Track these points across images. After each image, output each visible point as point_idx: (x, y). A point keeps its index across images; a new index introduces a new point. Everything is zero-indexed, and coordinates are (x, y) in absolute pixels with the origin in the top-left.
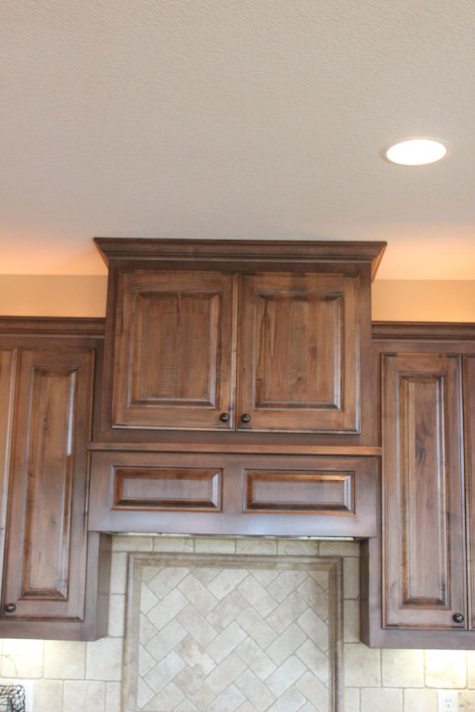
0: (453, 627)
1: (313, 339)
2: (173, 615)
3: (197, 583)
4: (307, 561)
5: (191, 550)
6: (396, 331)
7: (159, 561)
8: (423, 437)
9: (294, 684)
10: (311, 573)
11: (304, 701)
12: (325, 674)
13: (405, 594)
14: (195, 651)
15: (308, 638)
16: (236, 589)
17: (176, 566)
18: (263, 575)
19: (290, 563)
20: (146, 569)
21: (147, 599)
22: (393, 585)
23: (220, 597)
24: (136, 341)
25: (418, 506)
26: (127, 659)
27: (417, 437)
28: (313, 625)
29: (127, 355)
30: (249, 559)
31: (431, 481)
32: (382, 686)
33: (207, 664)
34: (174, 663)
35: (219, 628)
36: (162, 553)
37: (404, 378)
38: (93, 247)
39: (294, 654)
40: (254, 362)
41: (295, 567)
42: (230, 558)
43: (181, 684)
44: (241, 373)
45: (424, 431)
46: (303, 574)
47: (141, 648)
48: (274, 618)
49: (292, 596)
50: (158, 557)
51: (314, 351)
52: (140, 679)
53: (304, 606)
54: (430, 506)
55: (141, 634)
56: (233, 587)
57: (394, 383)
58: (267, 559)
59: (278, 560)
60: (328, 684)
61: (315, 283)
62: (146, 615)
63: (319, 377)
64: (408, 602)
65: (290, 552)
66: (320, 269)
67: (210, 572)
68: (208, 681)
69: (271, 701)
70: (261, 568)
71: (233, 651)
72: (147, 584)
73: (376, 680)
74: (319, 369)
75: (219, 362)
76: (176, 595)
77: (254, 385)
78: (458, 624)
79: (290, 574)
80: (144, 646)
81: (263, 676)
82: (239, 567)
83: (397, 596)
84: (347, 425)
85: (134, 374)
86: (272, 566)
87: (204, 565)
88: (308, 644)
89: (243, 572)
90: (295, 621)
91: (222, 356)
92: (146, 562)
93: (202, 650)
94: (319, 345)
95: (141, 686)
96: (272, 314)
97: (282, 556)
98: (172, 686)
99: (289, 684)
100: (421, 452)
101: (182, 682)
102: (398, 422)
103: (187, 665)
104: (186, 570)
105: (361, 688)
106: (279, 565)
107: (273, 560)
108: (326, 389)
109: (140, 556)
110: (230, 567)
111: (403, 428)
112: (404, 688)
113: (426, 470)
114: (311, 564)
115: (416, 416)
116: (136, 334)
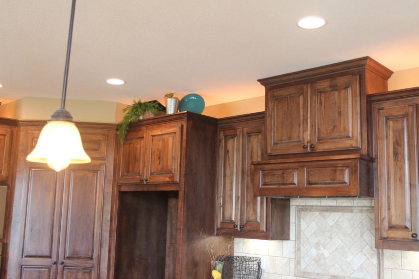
0: (413, 240)
1: (339, 108)
2: (313, 232)
3: (322, 218)
4: (365, 208)
5: (319, 204)
6: (383, 97)
7: (307, 209)
8: (397, 147)
9: (362, 265)
10: (368, 214)
11: (366, 273)
12: (375, 261)
13: (389, 222)
14: (321, 248)
15: (368, 244)
16: (337, 221)
17: (313, 211)
18: (348, 215)
19: (358, 209)
20: (303, 213)
21: (303, 225)
22: (384, 219)
23: (331, 225)
24: (274, 119)
25: (395, 180)
26: (298, 250)
27: (394, 147)
28: (370, 238)
29: (271, 125)
30: (341, 208)
31: (402, 168)
32: (402, 269)
33: (327, 254)
34: (314, 252)
35: (331, 238)
36: (307, 206)
37: (387, 119)
38: (259, 83)
39: (361, 251)
40: (317, 121)
41: (361, 211)
42: (333, 208)
43: (316, 262)
44: (312, 126)
45: (398, 144)
46: (365, 215)
47: (301, 246)
48: (353, 235)
49: (360, 224)
50: (306, 208)
51: (340, 113)
52: (301, 258)
53: (366, 229)
54: (401, 180)
55: (302, 240)
56: (335, 221)
57: (383, 122)
58: (348, 208)
59: (353, 208)
60: (376, 266)
61: (341, 81)
62: (303, 232)
63: (342, 124)
64: (391, 227)
65: (359, 205)
67: (326, 214)
68: (327, 261)
69: (352, 271)
70: (347, 212)
71: (336, 249)
72: (303, 219)
73: (399, 265)
74: (342, 121)
75: (303, 123)
76: (314, 223)
77: (317, 131)
79: (359, 215)
80: (303, 245)
81: (349, 260)
82: (338, 211)
83: (386, 224)
84: (355, 145)
85: (274, 133)
86: (351, 211)
87: (324, 211)
88: (368, 247)
89: (340, 214)
90: (362, 236)
91: (305, 120)
92: (302, 210)
93: (324, 248)
94: (342, 109)
95: (302, 261)
96: (323, 99)
97: (355, 207)
98: (313, 261)
99: (359, 265)
100: (396, 154)
101: (318, 260)
102: (385, 140)
103: (319, 253)
104: (318, 213)
105: (392, 269)
106: (354, 211)
107: (350, 208)
108: (345, 129)
109: (299, 207)
110: (334, 211)
111: (387, 144)
112: (413, 271)
113: (399, 163)
114: (368, 210)
115: (393, 138)
116: (274, 116)
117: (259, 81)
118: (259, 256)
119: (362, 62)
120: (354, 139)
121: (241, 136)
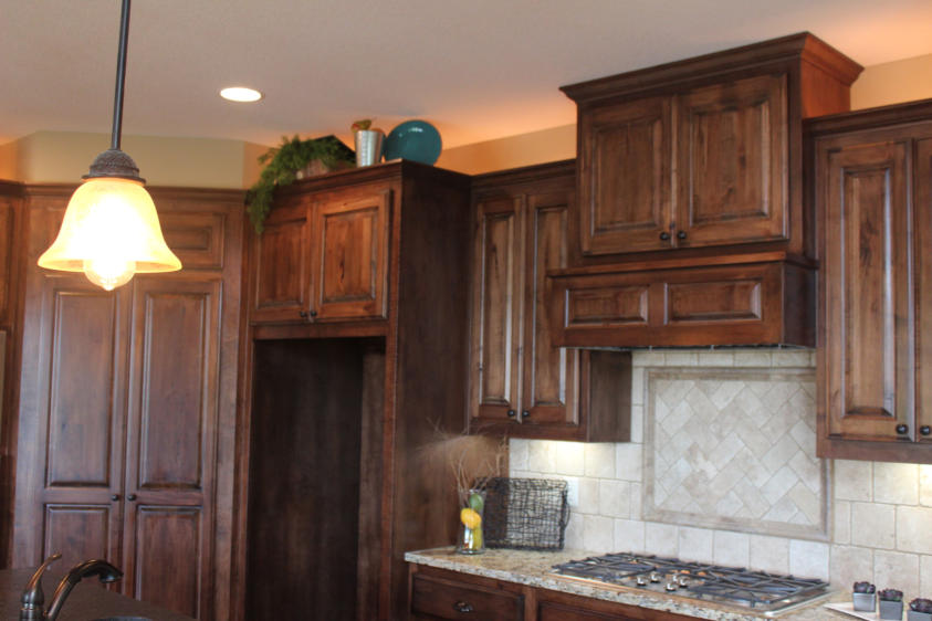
0: (898, 438)
1: (742, 149)
2: (682, 424)
3: (702, 394)
4: (797, 372)
5: (695, 363)
6: (838, 125)
7: (668, 374)
8: (868, 236)
9: (787, 494)
10: (804, 384)
11: (796, 510)
12: (816, 485)
13: (849, 401)
14: (700, 459)
15: (800, 448)
16: (734, 401)
17: (684, 379)
18: (758, 387)
19: (781, 374)
20: (659, 383)
21: (661, 409)
22: (836, 393)
23: (721, 408)
24: (597, 174)
25: (863, 308)
26: (649, 463)
27: (862, 237)
28: (805, 436)
29: (590, 187)
30: (744, 371)
31: (878, 283)
32: (873, 502)
33: (711, 471)
34: (683, 467)
35: (720, 437)
36: (670, 367)
37: (848, 174)
38: (562, 94)
39: (787, 464)
40: (691, 179)
41: (788, 378)
42: (727, 371)
43: (689, 488)
44: (681, 191)
45: (870, 228)
46: (795, 386)
47: (657, 455)
48: (768, 429)
49: (785, 407)
50: (666, 371)
51: (743, 161)
52: (657, 482)
53: (797, 418)
54: (877, 309)
55: (657, 442)
56: (731, 399)
57: (838, 181)
58: (759, 371)
59: (769, 371)
60: (819, 495)
61: (746, 88)
62: (660, 424)
63: (748, 187)
64: (852, 412)
65: (783, 364)
66: (750, 74)
67: (712, 384)
68: (712, 486)
69: (766, 509)
70: (756, 379)
71: (733, 460)
72: (660, 395)
73: (868, 494)
74: (747, 177)
75: (661, 184)
76: (684, 405)
77: (691, 201)
78: (903, 436)
79: (783, 385)
80: (659, 452)
81: (759, 484)
82: (737, 379)
83: (841, 405)
84: (774, 231)
85: (596, 205)
86: (766, 378)
87: (707, 377)
88: (801, 454)
89: (741, 384)
90: (788, 432)
91: (665, 177)
92: (659, 376)
93: (706, 458)
94: (748, 152)
95: (657, 487)
96: (705, 130)
97: (775, 368)
98: (682, 490)
99: (783, 492)
100: (865, 251)
101: (691, 484)
102: (842, 221)
103: (694, 471)
104: (692, 383)
105: (853, 501)
106: (772, 377)
107: (763, 372)
108: (755, 197)
109: (653, 370)
110: (729, 379)
111: (847, 228)
112: (896, 505)
113: (871, 271)
114: (800, 375)
115: (861, 213)
116: (597, 168)
117: (562, 89)
118: (566, 478)
119: (795, 46)
120: (775, 217)
121: (524, 215)
